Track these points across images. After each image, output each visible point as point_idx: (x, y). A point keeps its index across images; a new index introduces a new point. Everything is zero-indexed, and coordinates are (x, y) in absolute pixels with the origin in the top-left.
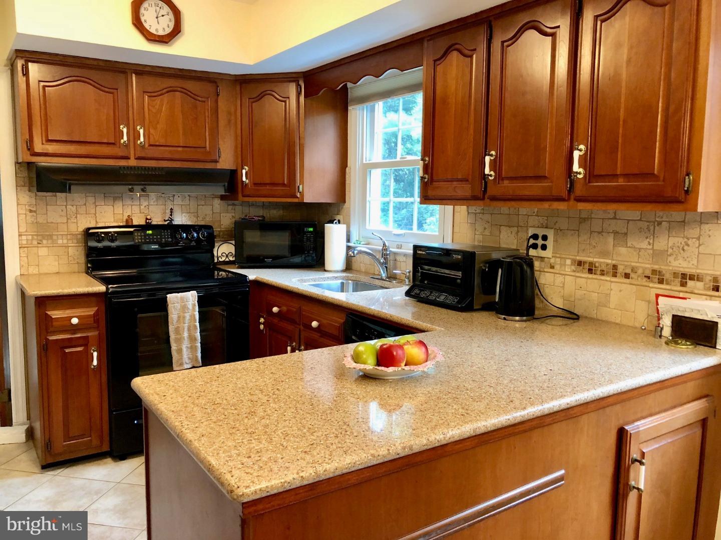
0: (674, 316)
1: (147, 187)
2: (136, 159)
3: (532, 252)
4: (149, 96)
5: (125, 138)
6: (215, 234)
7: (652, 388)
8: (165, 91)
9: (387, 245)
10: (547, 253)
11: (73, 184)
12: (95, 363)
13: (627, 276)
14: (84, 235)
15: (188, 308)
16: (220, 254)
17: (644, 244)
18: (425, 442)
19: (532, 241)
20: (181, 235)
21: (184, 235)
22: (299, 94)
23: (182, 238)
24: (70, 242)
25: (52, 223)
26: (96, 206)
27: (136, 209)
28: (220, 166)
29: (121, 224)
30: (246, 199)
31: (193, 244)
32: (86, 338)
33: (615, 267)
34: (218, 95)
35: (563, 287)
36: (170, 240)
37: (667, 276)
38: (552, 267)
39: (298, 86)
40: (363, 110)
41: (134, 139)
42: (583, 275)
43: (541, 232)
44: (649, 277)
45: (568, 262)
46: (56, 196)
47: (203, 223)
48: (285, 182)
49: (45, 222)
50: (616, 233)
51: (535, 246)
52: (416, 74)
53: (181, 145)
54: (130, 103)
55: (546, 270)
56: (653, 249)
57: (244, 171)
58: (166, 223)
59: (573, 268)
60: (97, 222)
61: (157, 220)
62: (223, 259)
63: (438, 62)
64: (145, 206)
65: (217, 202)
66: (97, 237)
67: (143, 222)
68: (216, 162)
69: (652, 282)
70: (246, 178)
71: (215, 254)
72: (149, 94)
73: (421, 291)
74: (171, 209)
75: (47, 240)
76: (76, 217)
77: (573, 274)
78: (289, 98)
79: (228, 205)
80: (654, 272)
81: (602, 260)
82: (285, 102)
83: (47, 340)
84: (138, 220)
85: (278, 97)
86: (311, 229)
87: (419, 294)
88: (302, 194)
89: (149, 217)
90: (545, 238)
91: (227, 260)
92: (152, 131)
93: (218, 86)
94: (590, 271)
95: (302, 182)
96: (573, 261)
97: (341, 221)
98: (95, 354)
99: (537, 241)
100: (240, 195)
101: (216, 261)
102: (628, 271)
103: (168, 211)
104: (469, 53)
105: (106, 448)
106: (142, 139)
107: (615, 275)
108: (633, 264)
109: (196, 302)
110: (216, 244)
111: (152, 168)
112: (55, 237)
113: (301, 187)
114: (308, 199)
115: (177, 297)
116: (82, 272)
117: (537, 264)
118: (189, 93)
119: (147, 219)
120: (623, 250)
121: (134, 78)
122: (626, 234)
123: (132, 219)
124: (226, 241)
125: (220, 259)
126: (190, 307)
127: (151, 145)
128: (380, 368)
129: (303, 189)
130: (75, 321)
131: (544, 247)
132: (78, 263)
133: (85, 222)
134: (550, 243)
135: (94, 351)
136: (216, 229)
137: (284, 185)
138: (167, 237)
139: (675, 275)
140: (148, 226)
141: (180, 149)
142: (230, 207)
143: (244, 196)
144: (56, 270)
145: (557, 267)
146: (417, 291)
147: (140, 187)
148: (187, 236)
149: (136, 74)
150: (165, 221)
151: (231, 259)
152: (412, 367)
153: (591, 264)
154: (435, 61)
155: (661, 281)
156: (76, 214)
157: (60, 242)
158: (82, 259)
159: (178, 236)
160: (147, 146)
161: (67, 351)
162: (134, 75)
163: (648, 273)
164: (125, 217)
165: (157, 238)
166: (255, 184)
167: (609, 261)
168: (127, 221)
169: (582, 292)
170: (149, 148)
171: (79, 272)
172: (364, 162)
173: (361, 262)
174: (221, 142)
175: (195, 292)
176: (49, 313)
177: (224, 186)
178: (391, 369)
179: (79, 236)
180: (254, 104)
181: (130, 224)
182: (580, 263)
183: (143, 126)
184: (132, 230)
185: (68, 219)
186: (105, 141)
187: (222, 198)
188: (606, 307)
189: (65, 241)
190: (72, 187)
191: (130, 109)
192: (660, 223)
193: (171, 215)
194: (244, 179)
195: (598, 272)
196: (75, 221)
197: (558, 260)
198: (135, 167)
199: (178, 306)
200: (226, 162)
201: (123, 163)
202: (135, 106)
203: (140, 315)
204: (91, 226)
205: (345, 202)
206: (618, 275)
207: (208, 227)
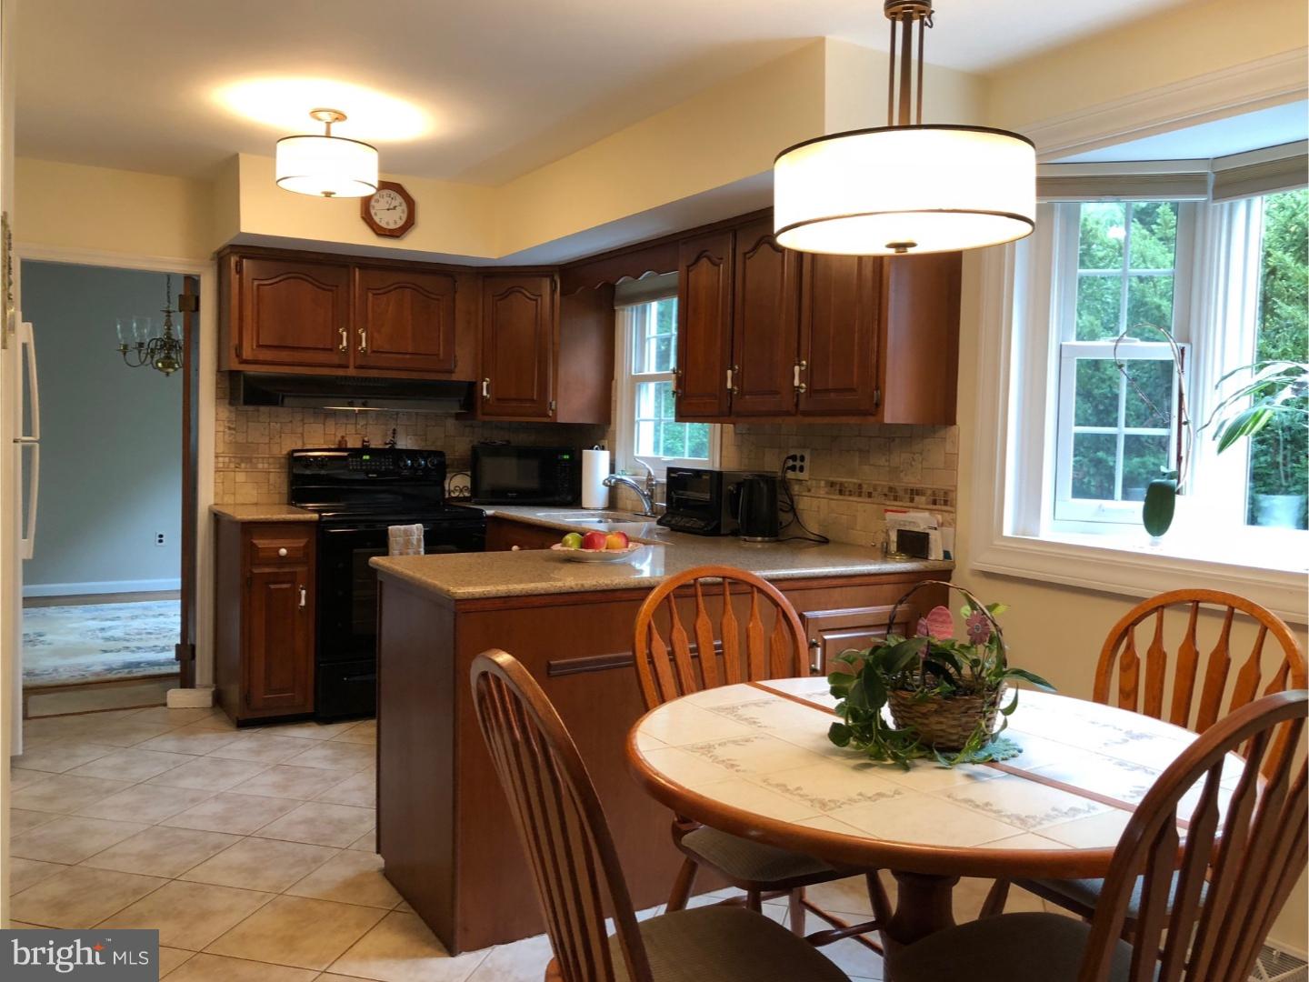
0: (898, 530)
1: (368, 400)
2: (355, 367)
3: (790, 475)
4: (374, 294)
5: (345, 343)
6: (447, 462)
7: (835, 582)
8: (392, 288)
9: (653, 474)
10: (804, 476)
11: (288, 396)
12: (303, 602)
13: (870, 495)
14: (289, 459)
15: (412, 544)
16: (452, 488)
17: (882, 461)
18: (595, 583)
19: (791, 463)
20: (405, 462)
21: (409, 462)
22: (553, 291)
23: (406, 465)
24: (272, 466)
25: (252, 443)
26: (304, 424)
27: (351, 429)
28: (455, 377)
29: (333, 447)
30: (487, 418)
31: (420, 473)
32: (294, 573)
33: (860, 486)
34: (456, 292)
35: (818, 511)
36: (391, 467)
37: (901, 493)
38: (809, 491)
39: (553, 282)
40: (632, 311)
41: (355, 344)
42: (835, 497)
43: (798, 453)
44: (885, 495)
45: (823, 483)
46: (258, 411)
47: (433, 448)
48: (535, 397)
49: (245, 441)
50: (860, 451)
51: (793, 468)
52: (672, 277)
53: (410, 351)
54: (351, 303)
55: (804, 494)
56: (889, 466)
57: (485, 384)
58: (387, 447)
59: (826, 489)
60: (303, 443)
61: (376, 443)
62: (457, 494)
63: (691, 268)
64: (362, 426)
65: (451, 423)
66: (306, 462)
67: (358, 445)
68: (451, 372)
69: (890, 500)
70: (488, 392)
71: (447, 488)
72: (375, 292)
73: (673, 517)
74: (394, 430)
75: (247, 463)
76: (280, 437)
77: (826, 496)
78: (541, 296)
79: (466, 426)
80: (891, 489)
81: (850, 480)
82: (536, 300)
83: (252, 572)
84: (354, 443)
85: (528, 294)
86: (566, 457)
87: (670, 521)
88: (555, 412)
89: (366, 439)
90: (802, 459)
91: (461, 495)
92: (376, 335)
93: (456, 281)
94: (841, 492)
95: (555, 397)
96: (827, 482)
97: (606, 447)
98: (304, 592)
99: (795, 463)
100: (479, 412)
101: (447, 496)
102: (871, 490)
103: (390, 432)
104: (718, 261)
105: (310, 709)
106: (364, 344)
107: (860, 495)
108: (874, 482)
109: (422, 537)
110: (448, 475)
111: (374, 378)
112: (254, 460)
113: (554, 403)
114: (563, 418)
115: (400, 530)
116: (284, 504)
117: (796, 488)
118: (421, 290)
119: (364, 441)
120: (866, 468)
121: (357, 273)
122: (868, 451)
123: (346, 441)
124: (460, 472)
125: (453, 495)
126: (415, 542)
127: (374, 352)
128: (583, 550)
129: (556, 406)
130: (283, 551)
131: (801, 469)
132: (279, 493)
133: (289, 444)
134: (807, 464)
135: (302, 589)
136: (449, 457)
137: (532, 400)
138: (387, 464)
139: (906, 490)
140: (365, 449)
141: (408, 356)
142: (467, 429)
143: (484, 414)
144: (255, 500)
145: (813, 490)
146: (669, 519)
147: (361, 401)
148: (412, 464)
149: (360, 268)
150: (386, 444)
151: (467, 494)
152: (611, 551)
153: (841, 484)
154: (688, 267)
155: (896, 499)
156: (281, 433)
157: (260, 466)
158: (285, 489)
159: (402, 464)
160: (369, 351)
161: (272, 586)
162: (357, 270)
163: (886, 491)
164: (338, 438)
165: (376, 465)
166: (498, 400)
167: (855, 481)
168: (340, 442)
169: (834, 515)
170: (372, 355)
171: (279, 504)
172: (633, 374)
173: (628, 498)
174: (457, 348)
175: (420, 525)
176: (255, 541)
177: (460, 401)
178: (590, 551)
179: (283, 460)
180: (499, 303)
181: (344, 446)
182: (832, 484)
183: (366, 330)
184: (346, 454)
185: (270, 439)
186: (321, 346)
187: (458, 416)
188: (852, 529)
189: (266, 466)
190: (286, 400)
191: (352, 309)
192: (893, 440)
193: (394, 437)
194: (485, 393)
195: (847, 493)
196: (279, 441)
197: (814, 482)
198: (354, 377)
199: (400, 540)
200: (462, 373)
201: (340, 372)
202: (357, 305)
203: (355, 551)
204: (296, 448)
205: (610, 424)
206: (863, 494)
207: (440, 454)
